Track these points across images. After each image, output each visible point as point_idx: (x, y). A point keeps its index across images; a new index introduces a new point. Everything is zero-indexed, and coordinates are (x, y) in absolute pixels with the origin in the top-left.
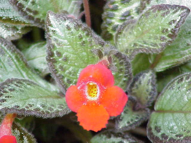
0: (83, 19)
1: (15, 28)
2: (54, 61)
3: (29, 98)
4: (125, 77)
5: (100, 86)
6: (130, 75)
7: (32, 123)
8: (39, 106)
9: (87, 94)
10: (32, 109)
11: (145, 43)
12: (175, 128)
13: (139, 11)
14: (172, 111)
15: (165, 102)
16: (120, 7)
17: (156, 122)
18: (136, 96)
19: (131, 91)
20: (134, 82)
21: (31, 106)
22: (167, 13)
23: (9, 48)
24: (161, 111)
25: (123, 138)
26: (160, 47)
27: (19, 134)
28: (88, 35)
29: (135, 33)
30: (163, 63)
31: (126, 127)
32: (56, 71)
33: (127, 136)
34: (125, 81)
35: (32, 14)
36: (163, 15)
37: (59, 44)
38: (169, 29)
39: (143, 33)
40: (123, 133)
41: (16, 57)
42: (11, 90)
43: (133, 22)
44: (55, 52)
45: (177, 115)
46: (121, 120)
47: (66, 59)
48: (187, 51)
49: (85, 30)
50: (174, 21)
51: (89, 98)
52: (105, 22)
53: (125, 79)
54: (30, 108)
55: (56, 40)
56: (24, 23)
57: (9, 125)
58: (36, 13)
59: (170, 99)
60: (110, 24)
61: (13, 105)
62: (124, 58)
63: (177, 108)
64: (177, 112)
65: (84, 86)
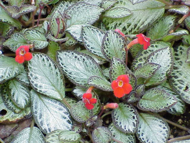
0: (125, 62)
1: (101, 60)
2: (112, 73)
3: (100, 83)
4: (135, 84)
5: (124, 82)
6: (136, 84)
7: (100, 94)
8: (102, 86)
9: (119, 84)
10: (100, 86)
11: (143, 74)
12: (147, 105)
13: (144, 64)
14: (147, 100)
15: (146, 96)
16: (139, 62)
17: (141, 102)
18: (137, 92)
19: (136, 90)
20: (137, 87)
21: (100, 85)
22: (153, 66)
23: (98, 67)
24: (144, 99)
25: (129, 105)
26: (148, 77)
27: (93, 94)
28: (125, 67)
29: (141, 71)
30: (149, 83)
31: (131, 101)
32: (111, 77)
33: (131, 105)
34: (134, 86)
35: (108, 57)
36: (152, 66)
37: (114, 68)
38: (153, 71)
39: (144, 71)
40: (129, 104)
41: (100, 70)
42: (94, 79)
43: (141, 67)
44: (112, 70)
45: (149, 101)
46: (130, 99)
47: (116, 74)
48: (157, 81)
49: (124, 65)
50: (155, 69)
51: (119, 86)
52: (132, 66)
53: (134, 85)
54: (99, 86)
55: (114, 66)
56: (105, 59)
57: (91, 90)
58: (110, 57)
59: (148, 96)
60: (134, 67)
61: (94, 84)
62: (135, 78)
63: (149, 99)
64: (149, 100)
65: (118, 81)
